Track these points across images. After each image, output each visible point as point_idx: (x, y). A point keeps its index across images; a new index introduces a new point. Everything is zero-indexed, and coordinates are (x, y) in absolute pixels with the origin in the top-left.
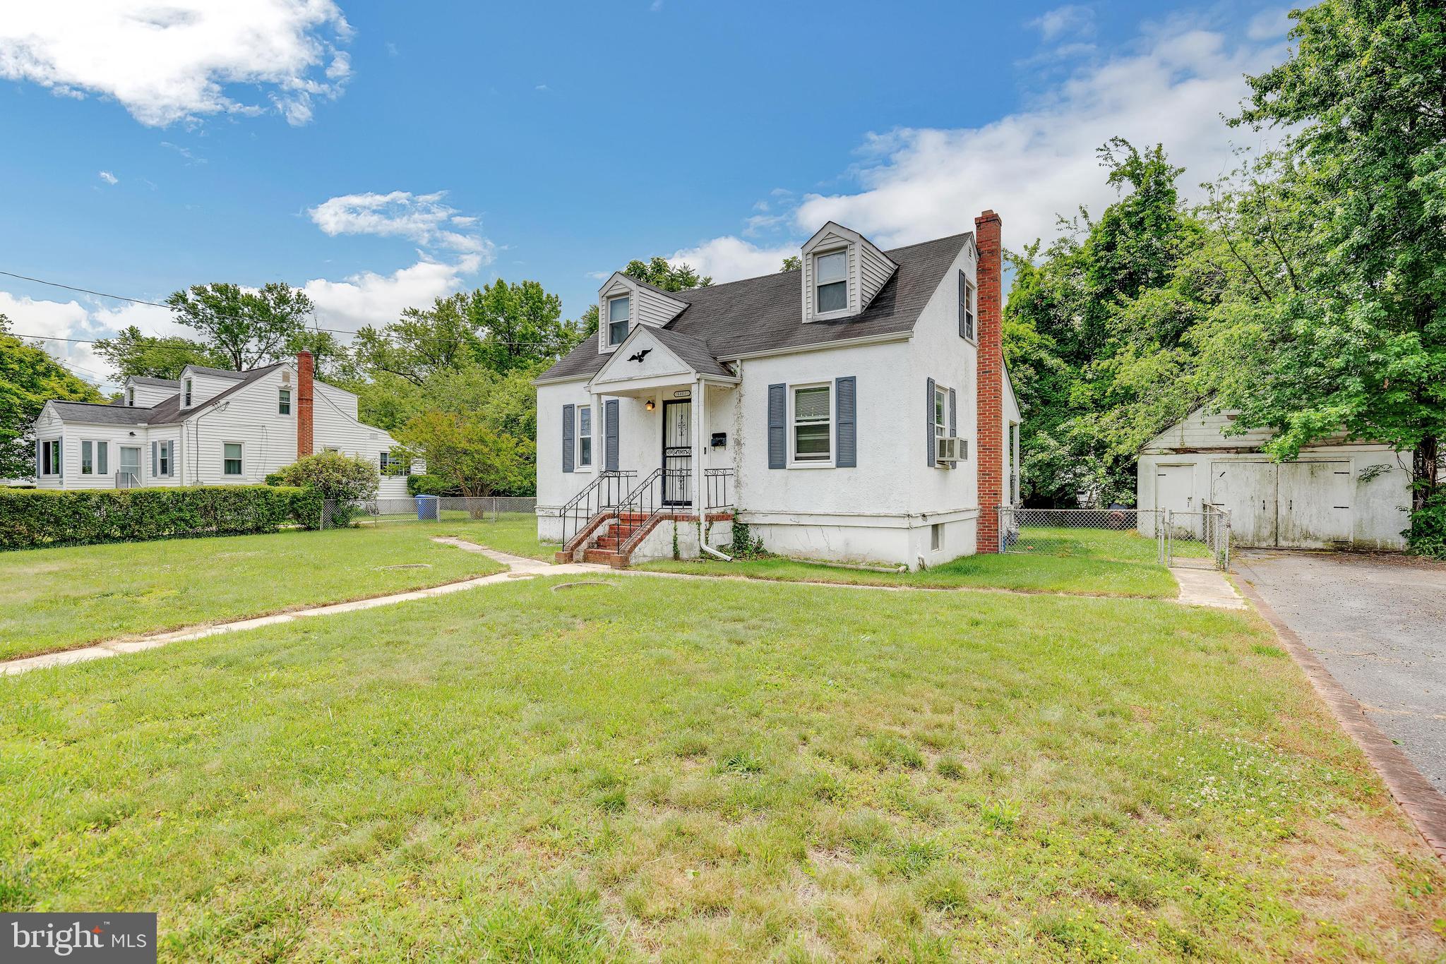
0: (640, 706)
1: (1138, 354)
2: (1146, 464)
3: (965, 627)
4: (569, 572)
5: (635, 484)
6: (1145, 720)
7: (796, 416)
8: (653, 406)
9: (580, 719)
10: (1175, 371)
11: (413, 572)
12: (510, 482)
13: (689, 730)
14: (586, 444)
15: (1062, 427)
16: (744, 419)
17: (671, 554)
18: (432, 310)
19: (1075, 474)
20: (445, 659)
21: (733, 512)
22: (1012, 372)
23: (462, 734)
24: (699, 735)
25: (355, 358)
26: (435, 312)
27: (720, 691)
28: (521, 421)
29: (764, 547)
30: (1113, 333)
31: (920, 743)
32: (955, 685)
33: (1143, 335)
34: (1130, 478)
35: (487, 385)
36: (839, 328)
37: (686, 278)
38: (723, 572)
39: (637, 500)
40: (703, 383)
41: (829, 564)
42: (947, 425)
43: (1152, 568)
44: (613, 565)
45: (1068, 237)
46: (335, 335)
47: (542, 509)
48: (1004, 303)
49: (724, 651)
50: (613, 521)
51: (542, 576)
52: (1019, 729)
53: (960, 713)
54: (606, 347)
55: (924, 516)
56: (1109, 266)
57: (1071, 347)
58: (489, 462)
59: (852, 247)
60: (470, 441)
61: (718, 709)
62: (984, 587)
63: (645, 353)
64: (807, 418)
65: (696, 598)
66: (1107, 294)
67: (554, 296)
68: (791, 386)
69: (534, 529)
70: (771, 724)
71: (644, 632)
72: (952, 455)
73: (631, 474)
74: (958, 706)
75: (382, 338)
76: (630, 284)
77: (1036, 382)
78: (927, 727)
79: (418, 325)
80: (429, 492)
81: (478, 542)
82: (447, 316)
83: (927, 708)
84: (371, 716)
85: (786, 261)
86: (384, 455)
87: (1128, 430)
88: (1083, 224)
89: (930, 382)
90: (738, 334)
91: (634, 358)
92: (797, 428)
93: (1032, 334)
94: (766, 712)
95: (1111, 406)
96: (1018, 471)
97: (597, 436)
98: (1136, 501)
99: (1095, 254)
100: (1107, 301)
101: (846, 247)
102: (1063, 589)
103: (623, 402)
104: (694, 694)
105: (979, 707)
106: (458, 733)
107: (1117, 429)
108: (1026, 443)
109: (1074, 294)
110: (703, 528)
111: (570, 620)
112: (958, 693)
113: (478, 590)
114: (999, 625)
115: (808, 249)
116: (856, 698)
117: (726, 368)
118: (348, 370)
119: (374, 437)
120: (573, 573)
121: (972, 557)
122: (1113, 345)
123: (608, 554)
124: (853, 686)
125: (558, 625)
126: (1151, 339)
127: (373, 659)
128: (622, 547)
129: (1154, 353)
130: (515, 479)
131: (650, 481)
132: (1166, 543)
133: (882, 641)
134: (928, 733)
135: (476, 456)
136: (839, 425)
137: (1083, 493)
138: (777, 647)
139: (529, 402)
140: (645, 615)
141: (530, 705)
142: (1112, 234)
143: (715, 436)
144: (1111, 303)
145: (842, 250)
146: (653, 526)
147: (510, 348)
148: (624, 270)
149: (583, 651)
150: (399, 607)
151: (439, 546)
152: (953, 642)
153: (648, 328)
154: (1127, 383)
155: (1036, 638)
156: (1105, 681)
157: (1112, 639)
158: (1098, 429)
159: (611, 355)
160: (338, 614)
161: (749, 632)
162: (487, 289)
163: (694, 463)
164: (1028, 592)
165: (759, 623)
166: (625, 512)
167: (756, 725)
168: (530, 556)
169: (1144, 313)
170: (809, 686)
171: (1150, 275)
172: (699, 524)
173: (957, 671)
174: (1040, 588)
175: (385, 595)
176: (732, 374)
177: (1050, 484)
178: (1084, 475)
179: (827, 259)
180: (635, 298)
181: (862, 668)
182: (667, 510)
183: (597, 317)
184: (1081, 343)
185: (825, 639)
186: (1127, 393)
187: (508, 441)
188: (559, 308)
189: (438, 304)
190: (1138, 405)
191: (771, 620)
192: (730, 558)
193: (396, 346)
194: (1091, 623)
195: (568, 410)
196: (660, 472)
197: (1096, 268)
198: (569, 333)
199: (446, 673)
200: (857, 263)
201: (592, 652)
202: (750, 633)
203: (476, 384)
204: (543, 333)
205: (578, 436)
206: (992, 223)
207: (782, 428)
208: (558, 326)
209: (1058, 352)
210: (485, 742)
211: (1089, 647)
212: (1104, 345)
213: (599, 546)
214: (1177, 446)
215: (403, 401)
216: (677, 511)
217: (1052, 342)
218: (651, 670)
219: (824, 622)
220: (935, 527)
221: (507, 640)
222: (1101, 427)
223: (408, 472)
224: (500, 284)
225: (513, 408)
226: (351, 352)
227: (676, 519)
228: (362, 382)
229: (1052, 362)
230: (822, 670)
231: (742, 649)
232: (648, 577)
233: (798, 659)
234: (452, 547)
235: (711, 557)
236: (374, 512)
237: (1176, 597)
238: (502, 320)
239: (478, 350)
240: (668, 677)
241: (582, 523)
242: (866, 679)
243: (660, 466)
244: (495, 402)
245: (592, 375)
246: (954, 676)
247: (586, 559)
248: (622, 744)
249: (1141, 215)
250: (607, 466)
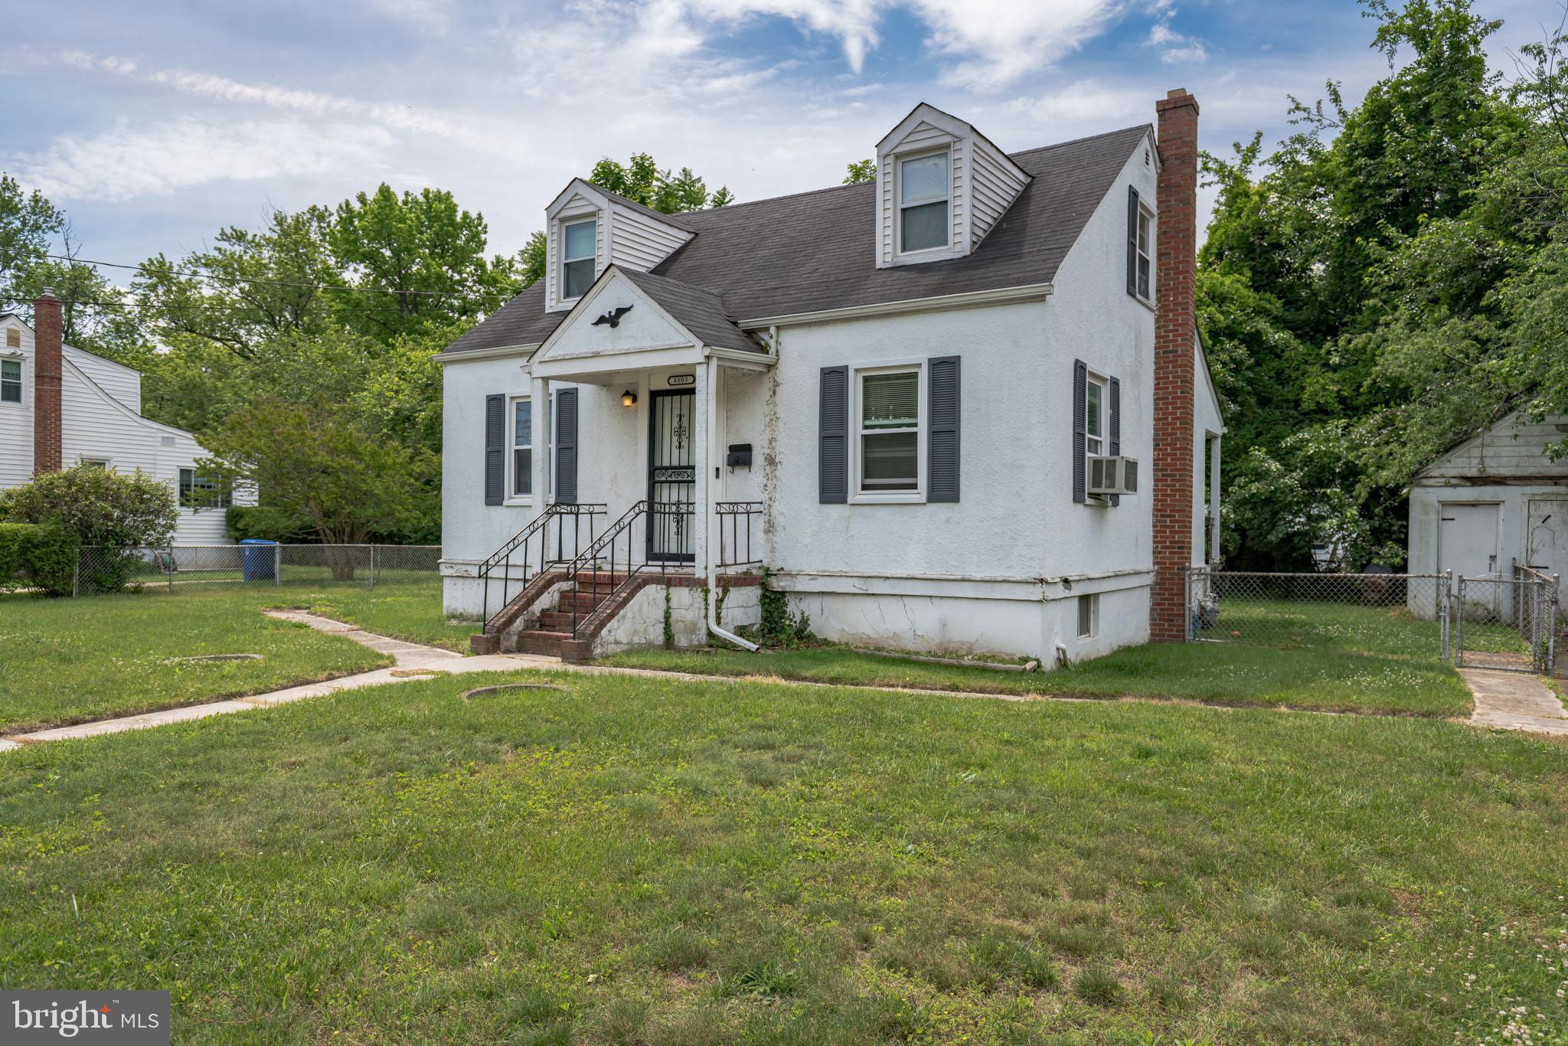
0: (600, 888)
1: (1413, 325)
2: (1423, 500)
3: (1127, 759)
4: (491, 669)
5: (603, 525)
6: (1412, 912)
7: (866, 417)
8: (635, 399)
9: (500, 909)
10: (1473, 352)
11: (230, 667)
12: (399, 520)
13: (680, 926)
14: (524, 460)
15: (1290, 440)
16: (780, 423)
17: (660, 640)
18: (268, 234)
19: (1309, 518)
20: (279, 811)
21: (761, 573)
22: (1212, 352)
23: (302, 937)
24: (696, 934)
25: (137, 310)
26: (275, 236)
27: (733, 861)
28: (419, 420)
29: (812, 628)
30: (1374, 290)
31: (1051, 948)
32: (1109, 853)
33: (1422, 295)
34: (1397, 525)
35: (362, 360)
36: (933, 278)
37: (688, 191)
38: (743, 669)
39: (606, 552)
40: (714, 363)
41: (914, 657)
42: (1105, 437)
43: (1430, 668)
44: (566, 659)
45: (1306, 135)
46: (101, 271)
47: (452, 565)
48: (1201, 240)
49: (740, 797)
50: (566, 586)
51: (448, 674)
52: (1209, 925)
53: (1116, 899)
54: (559, 301)
55: (1066, 581)
56: (1371, 182)
57: (1305, 314)
58: (364, 487)
59: (957, 146)
60: (333, 452)
61: (729, 892)
62: (1160, 697)
63: (621, 312)
64: (882, 422)
65: (699, 711)
66: (1368, 227)
67: (474, 216)
68: (857, 371)
69: (438, 597)
70: (814, 914)
71: (612, 765)
72: (1112, 485)
73: (597, 509)
74: (1113, 887)
75: (183, 279)
76: (599, 200)
77: (1249, 368)
78: (1063, 921)
79: (246, 257)
80: (263, 535)
81: (344, 616)
82: (296, 243)
83: (1063, 890)
84: (146, 908)
85: (852, 167)
86: (185, 473)
87: (1394, 446)
88: (1330, 111)
89: (1080, 368)
90: (772, 284)
91: (602, 320)
92: (865, 437)
93: (1244, 292)
94: (806, 896)
95: (1367, 410)
96: (1218, 510)
97: (541, 444)
98: (1405, 560)
99: (1349, 163)
100: (1366, 239)
101: (947, 146)
102: (1286, 700)
103: (586, 393)
104: (690, 868)
105: (1147, 889)
106: (295, 935)
107: (1377, 445)
108: (1231, 466)
109: (1313, 227)
110: (712, 598)
111: (491, 746)
112: (1115, 866)
113: (340, 697)
114: (1183, 756)
115: (886, 149)
116: (950, 874)
117: (752, 339)
118: (125, 329)
119: (168, 441)
120: (499, 669)
121: (1142, 648)
122: (1374, 310)
123: (559, 638)
124: (946, 854)
125: (470, 755)
126: (1435, 301)
127: (155, 813)
128: (580, 627)
129: (1439, 323)
130: (407, 516)
131: (626, 521)
132: (1452, 628)
133: (995, 781)
134: (1063, 931)
135: (343, 476)
136: (933, 434)
137: (1322, 547)
138: (827, 790)
139: (432, 389)
140: (614, 738)
141: (419, 887)
142: (1379, 129)
143: (733, 448)
144: (1373, 243)
145: (941, 151)
146: (632, 595)
147: (402, 300)
148: (588, 176)
149: (510, 796)
150: (204, 725)
151: (278, 624)
152: (1109, 783)
153: (626, 272)
154: (1393, 370)
155: (1240, 778)
156: (1350, 848)
157: (1361, 781)
158: (1346, 445)
159: (566, 314)
160: (98, 737)
161: (782, 766)
162: (362, 199)
163: (699, 494)
164: (1229, 704)
165: (799, 751)
166: (586, 569)
167: (789, 918)
168: (429, 642)
169: (1424, 258)
170: (876, 853)
171: (1437, 197)
172: (707, 592)
173: (1113, 829)
174: (1250, 698)
175: (182, 705)
176: (764, 350)
177: (1269, 532)
178: (1324, 519)
179: (918, 165)
180: (605, 224)
181: (961, 824)
182: (655, 569)
183: (544, 253)
184: (1323, 307)
185: (904, 779)
186: (1394, 387)
187: (396, 453)
188: (483, 237)
189: (280, 223)
190: (1412, 406)
191: (818, 746)
192: (754, 647)
193: (207, 292)
194: (1329, 755)
195: (495, 403)
196: (644, 507)
197: (1351, 186)
198: (499, 278)
199: (280, 835)
200: (966, 173)
201: (525, 799)
202: (785, 767)
203: (344, 359)
204: (457, 277)
205: (510, 446)
206: (1183, 111)
207: (842, 439)
208: (481, 265)
209: (1285, 321)
210: (341, 949)
211: (1325, 793)
212: (1360, 310)
213: (542, 626)
214: (1473, 472)
215: (220, 384)
216: (671, 570)
217: (1276, 305)
218: (622, 827)
219: (903, 750)
220: (1085, 601)
221: (385, 780)
222: (1352, 441)
223: (227, 502)
224: (385, 192)
225: (406, 398)
226: (130, 300)
227: (669, 582)
228: (150, 350)
229: (1277, 336)
230: (897, 828)
231: (770, 794)
232: (622, 677)
233: (859, 809)
234: (299, 626)
235: (726, 645)
236: (167, 567)
237: (1468, 714)
238: (387, 253)
239: (347, 302)
240: (649, 840)
241: (515, 589)
242: (967, 843)
243: (644, 497)
244: (376, 388)
245: (533, 346)
246: (1108, 838)
247: (521, 648)
248: (569, 951)
249: (1425, 99)
250: (558, 494)
